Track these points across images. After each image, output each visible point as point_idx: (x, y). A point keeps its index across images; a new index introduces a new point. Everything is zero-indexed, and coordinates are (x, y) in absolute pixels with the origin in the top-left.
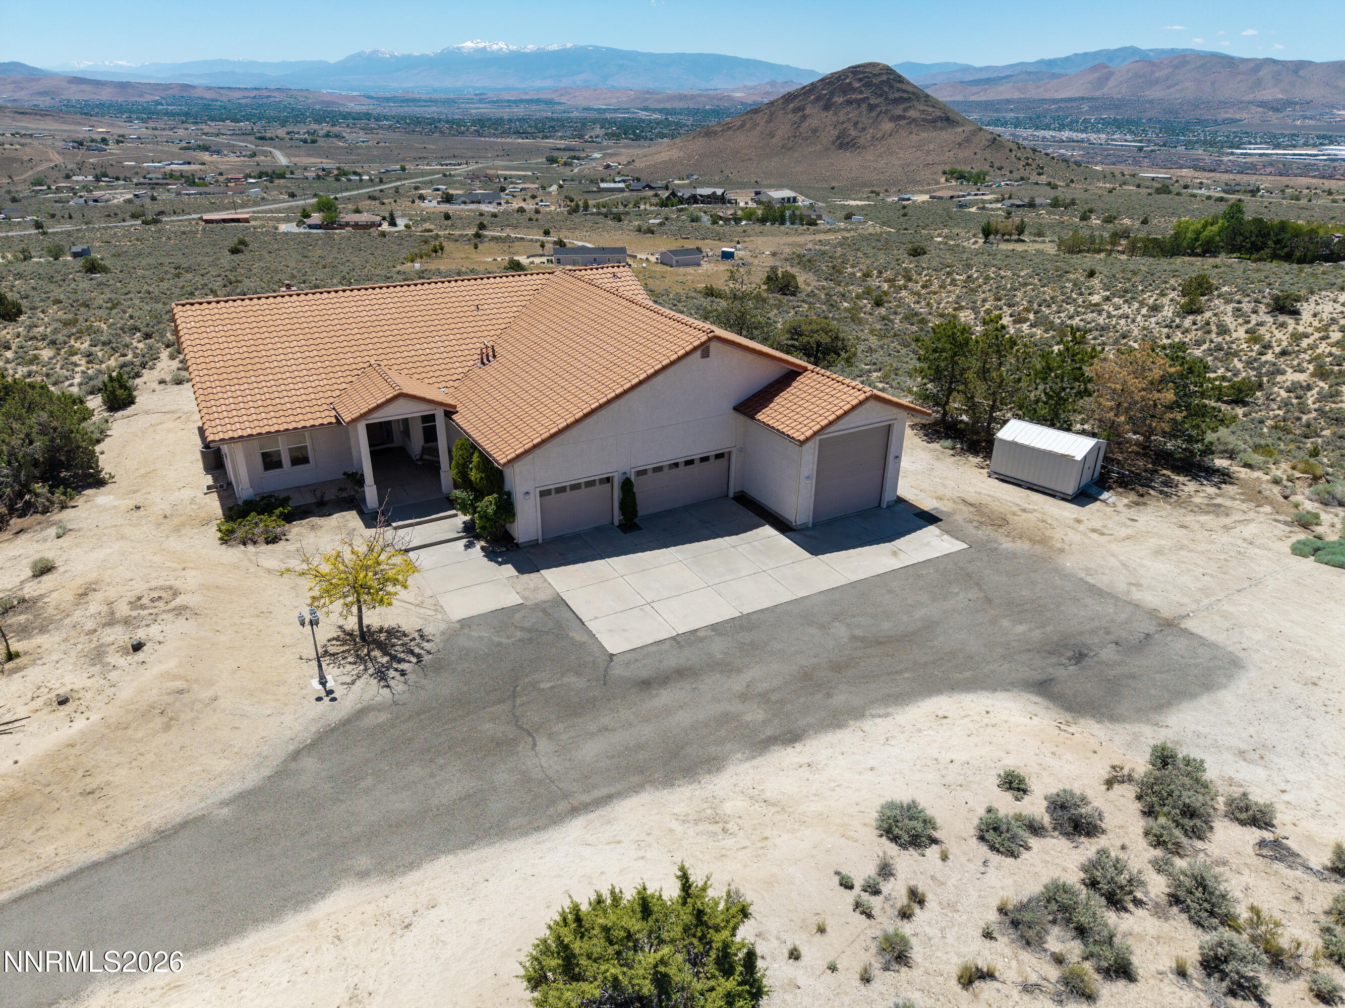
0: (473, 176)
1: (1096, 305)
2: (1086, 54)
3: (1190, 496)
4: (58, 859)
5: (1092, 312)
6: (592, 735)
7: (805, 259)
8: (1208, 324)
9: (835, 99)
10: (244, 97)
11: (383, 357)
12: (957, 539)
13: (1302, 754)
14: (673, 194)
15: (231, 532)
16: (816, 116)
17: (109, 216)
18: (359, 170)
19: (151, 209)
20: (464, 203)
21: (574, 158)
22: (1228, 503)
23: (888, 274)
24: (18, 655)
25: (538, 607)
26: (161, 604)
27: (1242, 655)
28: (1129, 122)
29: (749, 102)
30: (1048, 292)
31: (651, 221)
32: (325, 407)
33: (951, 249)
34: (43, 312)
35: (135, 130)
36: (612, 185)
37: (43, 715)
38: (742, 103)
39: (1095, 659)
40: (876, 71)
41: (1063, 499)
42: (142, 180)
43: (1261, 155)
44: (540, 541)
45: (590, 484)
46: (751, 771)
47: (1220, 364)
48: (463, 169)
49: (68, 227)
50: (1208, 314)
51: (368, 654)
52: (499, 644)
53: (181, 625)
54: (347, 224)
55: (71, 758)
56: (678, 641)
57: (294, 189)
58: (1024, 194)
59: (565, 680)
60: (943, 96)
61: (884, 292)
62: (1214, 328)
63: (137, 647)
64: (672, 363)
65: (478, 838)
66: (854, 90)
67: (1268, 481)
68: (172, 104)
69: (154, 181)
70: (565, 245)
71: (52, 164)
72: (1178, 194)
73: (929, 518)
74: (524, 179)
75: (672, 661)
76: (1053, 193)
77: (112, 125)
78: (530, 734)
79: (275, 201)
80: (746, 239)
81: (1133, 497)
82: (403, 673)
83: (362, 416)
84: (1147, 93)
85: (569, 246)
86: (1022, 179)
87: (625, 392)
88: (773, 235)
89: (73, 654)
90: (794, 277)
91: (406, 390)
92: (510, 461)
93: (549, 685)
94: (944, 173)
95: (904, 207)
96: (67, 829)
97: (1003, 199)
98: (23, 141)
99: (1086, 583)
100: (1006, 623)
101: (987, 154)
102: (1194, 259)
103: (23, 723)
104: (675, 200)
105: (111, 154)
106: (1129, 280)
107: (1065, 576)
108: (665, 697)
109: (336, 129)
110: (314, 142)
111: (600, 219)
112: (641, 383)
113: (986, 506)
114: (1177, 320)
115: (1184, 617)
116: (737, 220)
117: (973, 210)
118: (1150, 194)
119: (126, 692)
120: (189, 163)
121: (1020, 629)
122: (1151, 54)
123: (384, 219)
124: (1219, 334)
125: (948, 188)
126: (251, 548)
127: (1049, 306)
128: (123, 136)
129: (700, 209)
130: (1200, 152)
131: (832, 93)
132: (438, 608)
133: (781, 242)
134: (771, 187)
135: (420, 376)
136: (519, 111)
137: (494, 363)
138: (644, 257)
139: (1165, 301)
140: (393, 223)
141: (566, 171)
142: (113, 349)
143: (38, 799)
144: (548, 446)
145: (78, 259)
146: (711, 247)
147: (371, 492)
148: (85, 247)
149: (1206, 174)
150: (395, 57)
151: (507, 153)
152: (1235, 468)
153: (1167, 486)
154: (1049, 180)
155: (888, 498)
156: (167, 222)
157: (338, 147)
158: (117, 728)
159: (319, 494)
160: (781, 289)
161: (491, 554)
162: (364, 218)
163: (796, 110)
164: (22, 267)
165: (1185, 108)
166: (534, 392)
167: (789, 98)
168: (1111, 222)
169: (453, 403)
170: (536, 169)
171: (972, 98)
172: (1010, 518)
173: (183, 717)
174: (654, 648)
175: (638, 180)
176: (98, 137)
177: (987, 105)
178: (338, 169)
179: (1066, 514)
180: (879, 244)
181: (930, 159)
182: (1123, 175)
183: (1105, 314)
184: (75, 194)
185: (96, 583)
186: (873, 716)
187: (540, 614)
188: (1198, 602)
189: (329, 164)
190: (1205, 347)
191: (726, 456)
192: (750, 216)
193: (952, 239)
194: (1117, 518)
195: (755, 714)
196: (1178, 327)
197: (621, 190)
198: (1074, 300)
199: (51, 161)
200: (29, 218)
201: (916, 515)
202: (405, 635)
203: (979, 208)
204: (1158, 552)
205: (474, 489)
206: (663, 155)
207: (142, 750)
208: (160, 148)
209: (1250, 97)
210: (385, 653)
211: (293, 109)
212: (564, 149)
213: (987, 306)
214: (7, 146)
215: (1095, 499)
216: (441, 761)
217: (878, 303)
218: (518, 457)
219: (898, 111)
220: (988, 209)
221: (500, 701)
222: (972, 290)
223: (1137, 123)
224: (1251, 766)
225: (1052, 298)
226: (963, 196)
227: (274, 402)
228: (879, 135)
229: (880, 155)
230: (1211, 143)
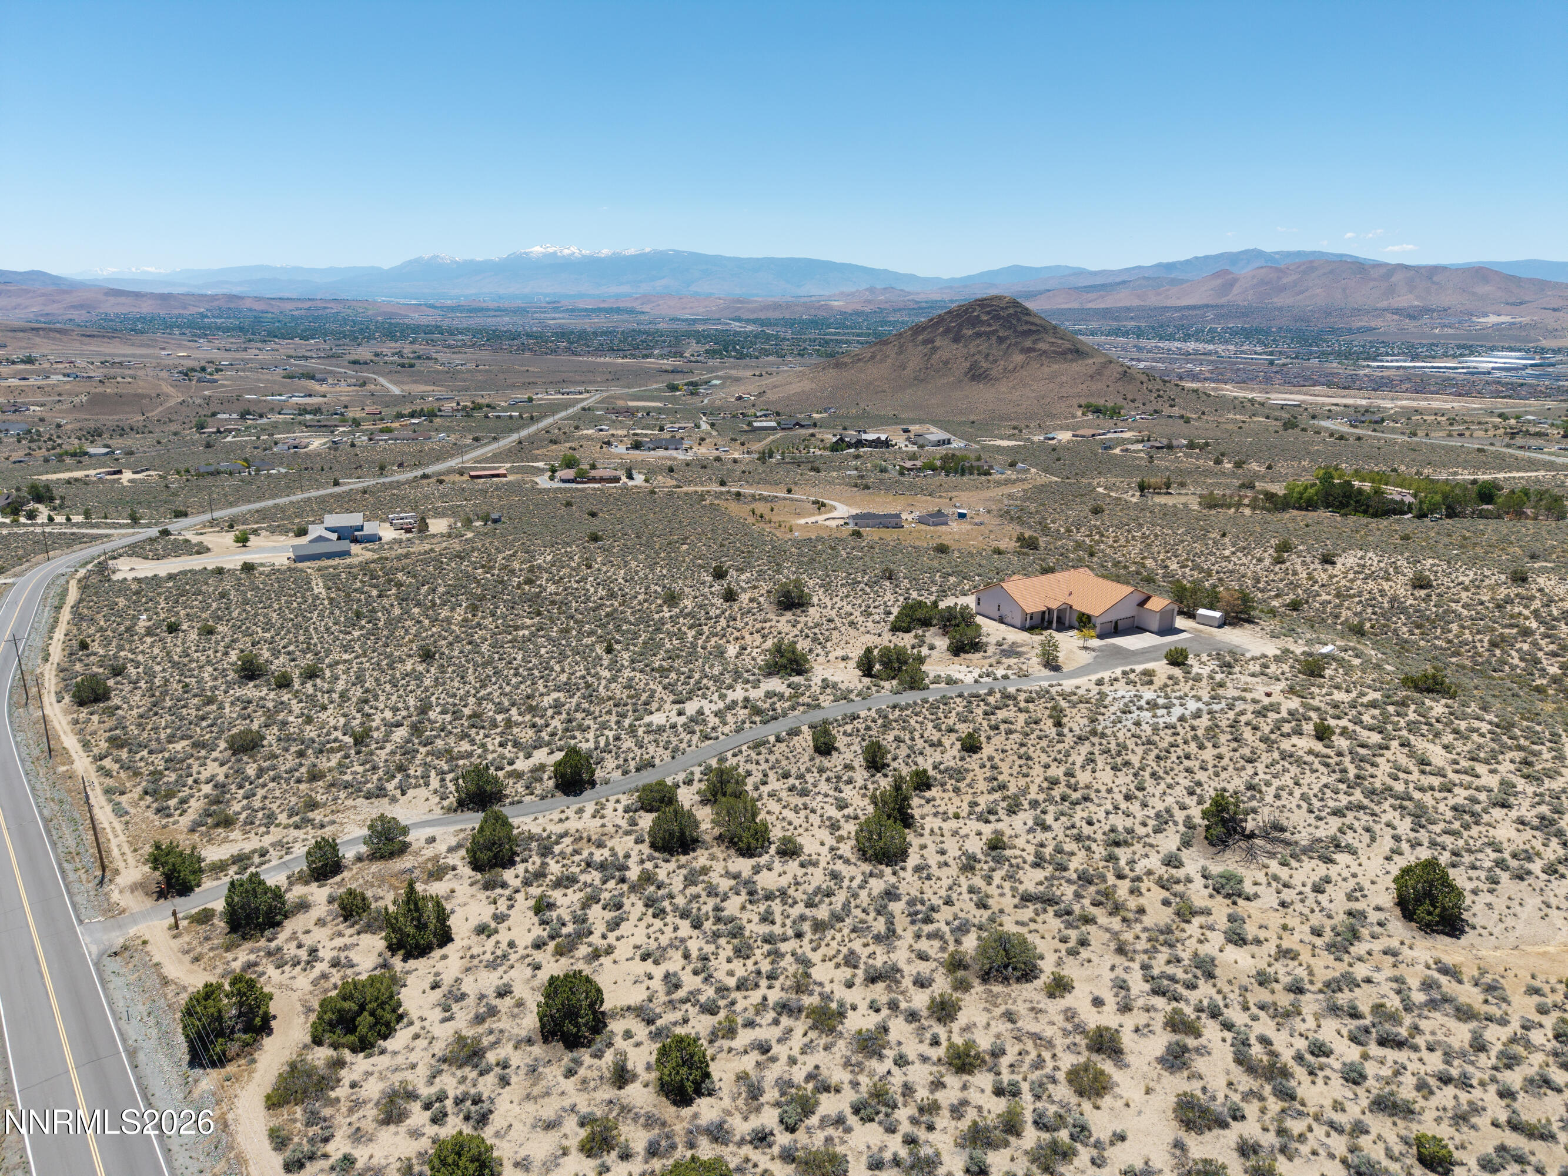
1: (1227, 556)
2: (1206, 257)
5: (1225, 561)
8: (1287, 569)
9: (965, 331)
10: (297, 309)
12: (1189, 635)
14: (841, 439)
16: (946, 349)
20: (651, 449)
21: (695, 384)
28: (1258, 331)
36: (765, 424)
38: (842, 312)
40: (1003, 304)
41: (1216, 627)
43: (1398, 368)
50: (1288, 564)
58: (1161, 433)
62: (1290, 572)
66: (982, 323)
68: (220, 317)
72: (1304, 429)
73: (1182, 631)
76: (1187, 430)
81: (1234, 627)
84: (1275, 300)
86: (1156, 411)
94: (1080, 406)
101: (1120, 387)
104: (844, 445)
107: (1216, 643)
110: (412, 366)
113: (1195, 629)
114: (1272, 567)
116: (920, 470)
117: (1118, 452)
118: (1277, 430)
120: (309, 395)
122: (1277, 257)
123: (620, 472)
124: (1292, 575)
125: (1086, 423)
127: (1200, 557)
130: (1335, 365)
131: (960, 326)
136: (600, 322)
140: (630, 477)
149: (1340, 392)
150: (457, 262)
154: (1182, 413)
155: (1173, 627)
160: (1029, 546)
162: (608, 472)
163: (925, 342)
165: (1316, 316)
168: (1240, 467)
171: (1089, 306)
172: (1201, 631)
175: (782, 415)
177: (1106, 314)
179: (1216, 631)
181: (1064, 392)
182: (1253, 403)
183: (1232, 563)
192: (930, 467)
193: (1112, 490)
196: (1272, 571)
197: (774, 429)
198: (1214, 553)
201: (1179, 631)
203: (1123, 450)
204: (1238, 637)
208: (261, 376)
209: (1384, 304)
212: (675, 373)
219: (1028, 343)
220: (1131, 451)
223: (1267, 332)
226: (1103, 434)
228: (1011, 367)
229: (1013, 388)
230: (1344, 355)
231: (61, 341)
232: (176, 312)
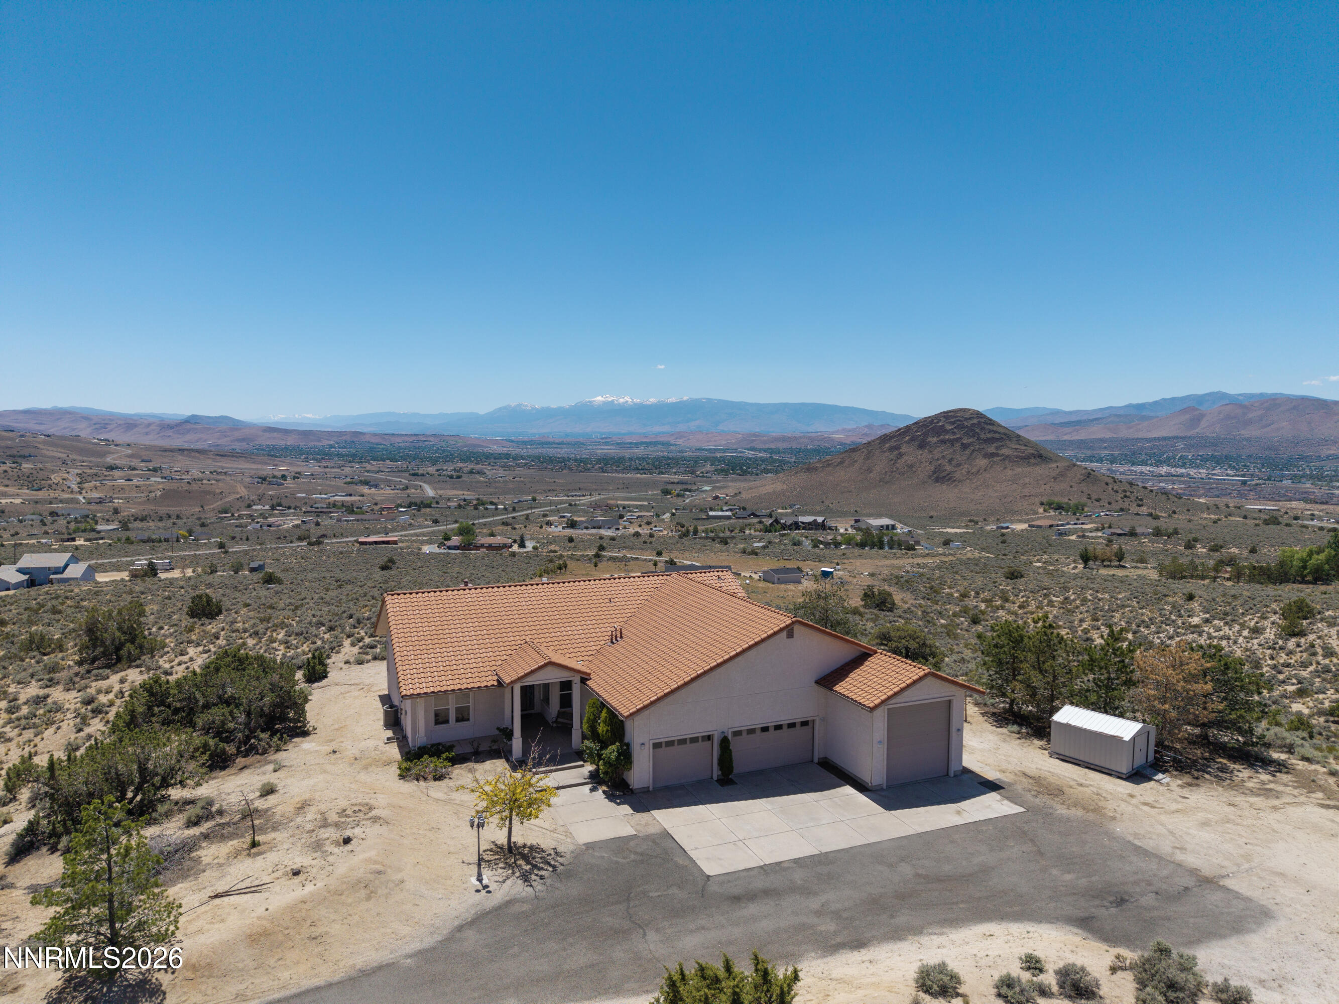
0: (596, 506)
1: (1196, 626)
2: (1173, 399)
3: (1243, 781)
4: (291, 982)
5: (1193, 633)
6: (692, 931)
7: (902, 580)
8: (1313, 646)
9: (930, 439)
10: (404, 442)
11: (536, 636)
12: (1016, 804)
13: (1319, 986)
14: (777, 521)
15: (408, 770)
16: (911, 453)
17: (279, 538)
18: (495, 501)
19: (315, 532)
20: (587, 528)
21: (686, 490)
22: (1280, 788)
23: (985, 595)
24: (259, 845)
25: (647, 838)
26: (361, 814)
27: (1275, 908)
28: (1228, 458)
29: (848, 442)
30: (1147, 613)
31: (755, 545)
32: (490, 673)
33: (1050, 573)
34: (236, 613)
35: (310, 468)
36: (720, 513)
37: (283, 881)
38: (841, 444)
39: (1135, 904)
40: (967, 415)
41: (1119, 778)
42: (309, 509)
44: (651, 789)
45: (694, 740)
46: (822, 965)
47: (1328, 686)
48: (586, 500)
49: (246, 547)
50: (1312, 637)
51: (515, 862)
52: (617, 862)
53: (377, 829)
54: (482, 546)
55: (304, 911)
56: (764, 869)
57: (437, 516)
58: (1124, 524)
59: (670, 892)
60: (1034, 436)
61: (981, 611)
62: (1319, 650)
63: (347, 841)
64: (763, 640)
65: (599, 994)
66: (947, 432)
67: (1324, 773)
68: (344, 447)
69: (320, 510)
70: (675, 564)
71: (238, 496)
72: (1287, 525)
73: (992, 786)
74: (641, 508)
75: (760, 883)
76: (1155, 523)
77: (290, 464)
78: (642, 928)
79: (420, 527)
80: (846, 561)
81: (1187, 779)
82: (542, 877)
83: (520, 679)
84: (1242, 432)
85: (678, 564)
86: (1122, 510)
87: (725, 662)
88: (871, 558)
89: (299, 845)
90: (890, 595)
91: (553, 660)
92: (631, 714)
93: (656, 894)
94: (1042, 504)
95: (1003, 535)
96: (298, 962)
97: (1103, 528)
98: (219, 477)
99: (1133, 844)
100: (1055, 872)
101: (1084, 487)
102: (1304, 586)
103: (269, 885)
104: (778, 527)
105: (287, 488)
106: (1230, 604)
107: (1114, 838)
108: (752, 909)
109: (479, 467)
110: (459, 477)
111: (708, 542)
112: (737, 655)
113: (1045, 779)
114: (1280, 642)
115: (1223, 877)
116: (837, 545)
117: (1073, 538)
118: (1257, 525)
119: (341, 869)
120: (351, 495)
121: (1068, 877)
122: (1240, 398)
123: (515, 541)
124: (1325, 656)
125: (1045, 518)
126: (422, 783)
127: (1148, 627)
128: (299, 473)
129: (802, 535)
130: (1308, 485)
131: (926, 435)
132: (568, 833)
133: (880, 564)
134: (870, 515)
135: (563, 652)
136: (639, 452)
137: (621, 642)
138: (748, 575)
139: (1267, 623)
140: (522, 545)
141: (679, 502)
142: (305, 638)
143: (280, 937)
144: (661, 703)
145: (254, 573)
146: (808, 567)
147: (517, 744)
148: (261, 563)
149: (1318, 506)
150: (536, 409)
151: (626, 486)
152: (1294, 761)
153: (1222, 772)
154: (1150, 511)
155: (954, 768)
156: (328, 544)
157: (479, 482)
158: (335, 894)
159: (475, 745)
160: (878, 605)
161: (610, 797)
162: (497, 540)
163: (891, 449)
164: (210, 579)
165: (1284, 445)
166: (652, 663)
167: (885, 439)
168: (1217, 550)
169: (588, 671)
170: (651, 500)
171: (1065, 438)
172: (1066, 789)
173: (380, 891)
174: (744, 874)
175: (744, 509)
176: (279, 474)
177: (1081, 444)
178: (478, 499)
179: (1120, 789)
180: (978, 569)
181: (1026, 492)
182: (1228, 507)
183: (1205, 636)
184: (253, 520)
185: (310, 800)
186: (930, 934)
187: (650, 843)
188: (1238, 865)
189: (469, 495)
190: (1311, 668)
191: (811, 724)
192: (849, 541)
193: (1051, 565)
194: (1169, 795)
195: (828, 926)
196: (1281, 648)
197: (729, 518)
198: (1173, 621)
199: (238, 493)
200: (213, 540)
201: (981, 783)
202: (544, 851)
203: (1078, 536)
204: (1205, 824)
205: (600, 741)
206: (767, 487)
207: (351, 912)
208: (328, 482)
210: (528, 863)
211: (444, 452)
212: (678, 483)
213: (1085, 626)
214: (205, 482)
215: (1150, 779)
216: (571, 940)
217: (975, 621)
218: (639, 711)
219: (991, 449)
220: (1088, 537)
221: (618, 902)
222: (1069, 611)
223: (1238, 459)
224: (1269, 992)
225: (1151, 619)
226: (1062, 525)
227: (452, 668)
228: (974, 470)
229: (977, 488)
230: (1318, 477)
231: (199, 458)
232: (312, 444)
